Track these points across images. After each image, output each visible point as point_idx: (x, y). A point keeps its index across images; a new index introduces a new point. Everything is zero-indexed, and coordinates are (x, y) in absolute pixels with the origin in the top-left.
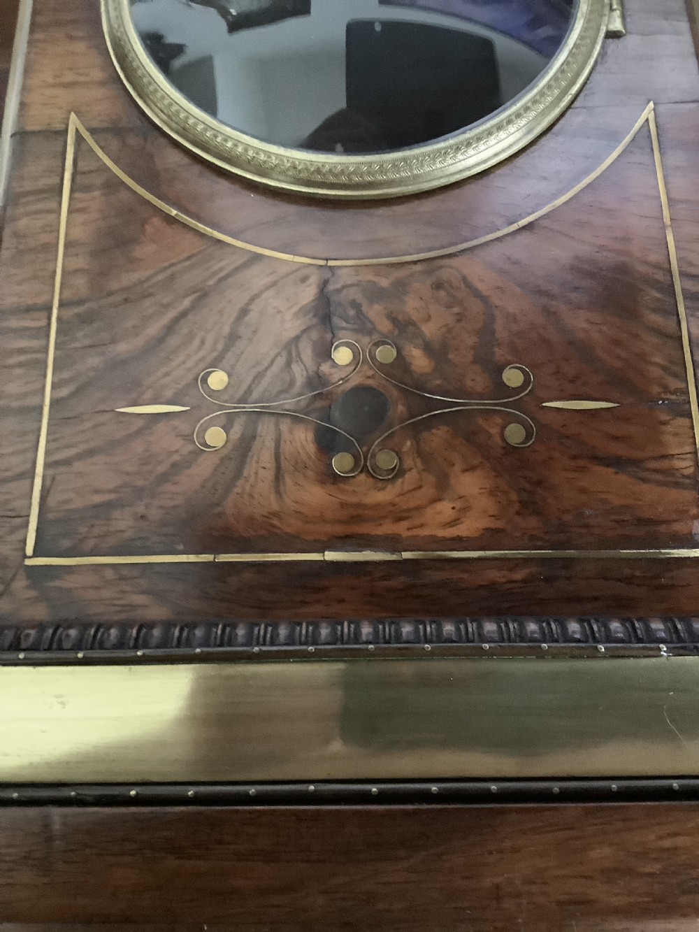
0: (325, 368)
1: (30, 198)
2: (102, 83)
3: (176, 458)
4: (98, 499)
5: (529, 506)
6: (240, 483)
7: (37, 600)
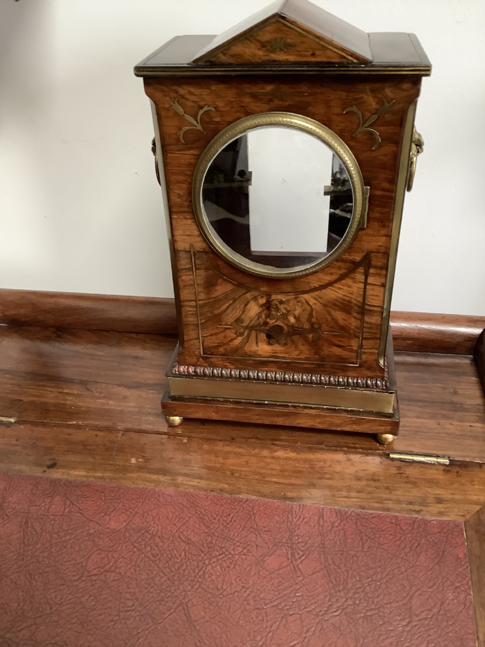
0: (268, 320)
1: (184, 271)
2: (198, 236)
3: (232, 337)
4: (215, 345)
5: (316, 353)
6: (248, 344)
7: (205, 362)
